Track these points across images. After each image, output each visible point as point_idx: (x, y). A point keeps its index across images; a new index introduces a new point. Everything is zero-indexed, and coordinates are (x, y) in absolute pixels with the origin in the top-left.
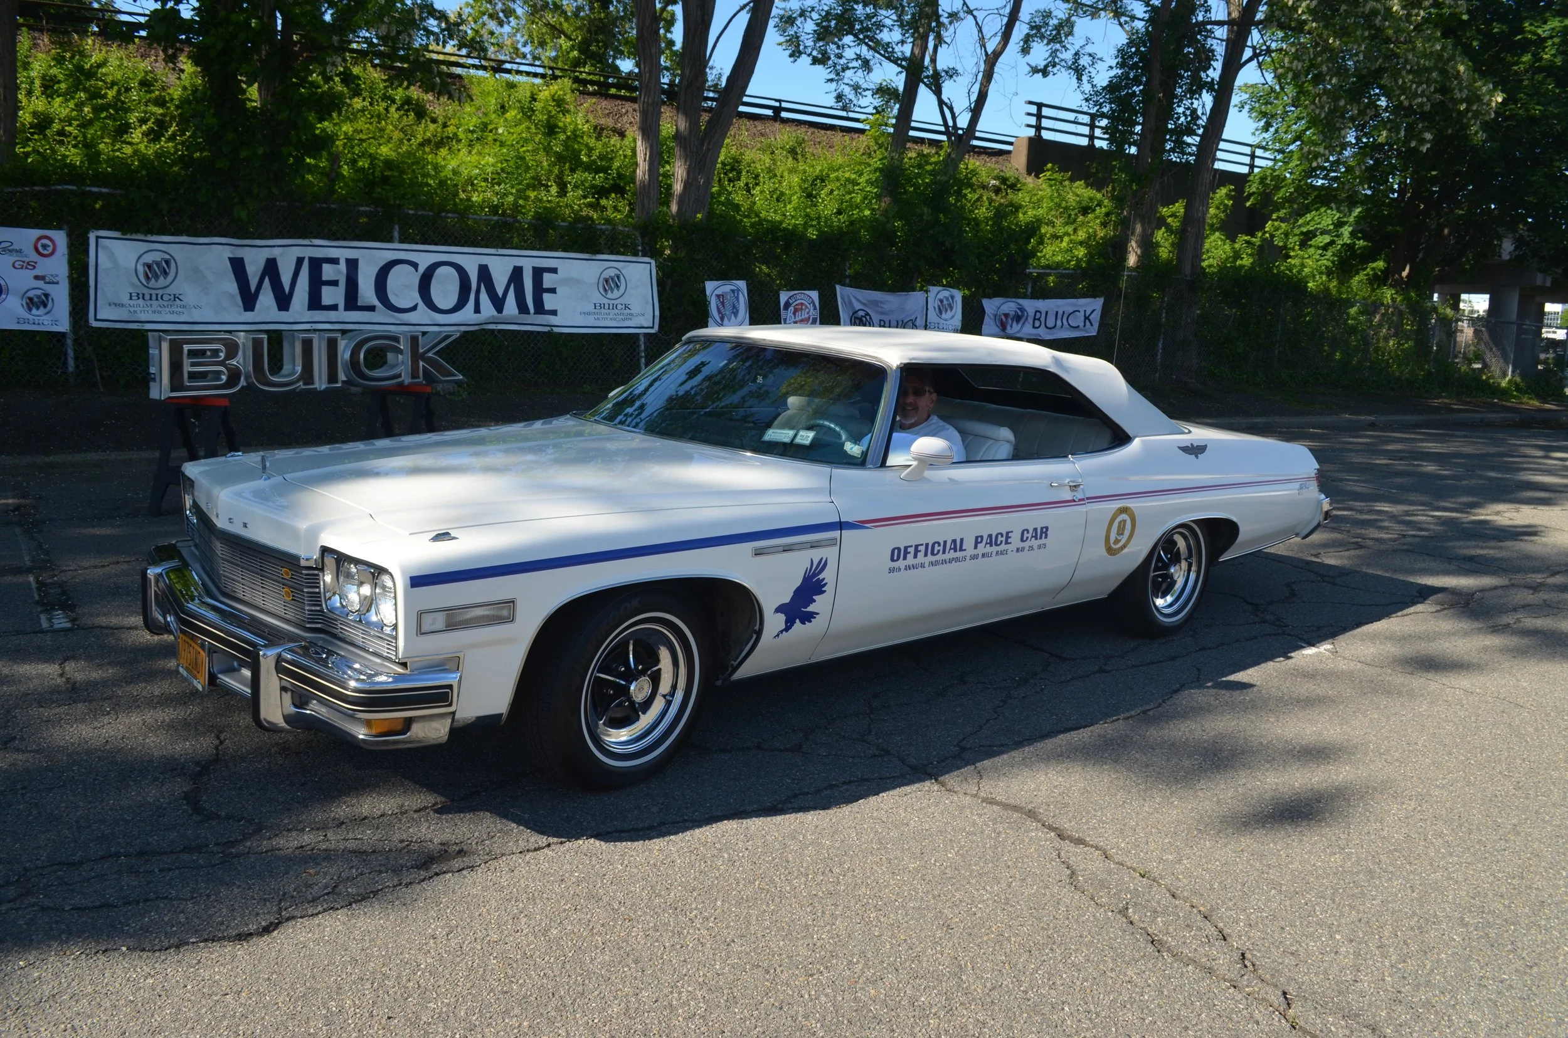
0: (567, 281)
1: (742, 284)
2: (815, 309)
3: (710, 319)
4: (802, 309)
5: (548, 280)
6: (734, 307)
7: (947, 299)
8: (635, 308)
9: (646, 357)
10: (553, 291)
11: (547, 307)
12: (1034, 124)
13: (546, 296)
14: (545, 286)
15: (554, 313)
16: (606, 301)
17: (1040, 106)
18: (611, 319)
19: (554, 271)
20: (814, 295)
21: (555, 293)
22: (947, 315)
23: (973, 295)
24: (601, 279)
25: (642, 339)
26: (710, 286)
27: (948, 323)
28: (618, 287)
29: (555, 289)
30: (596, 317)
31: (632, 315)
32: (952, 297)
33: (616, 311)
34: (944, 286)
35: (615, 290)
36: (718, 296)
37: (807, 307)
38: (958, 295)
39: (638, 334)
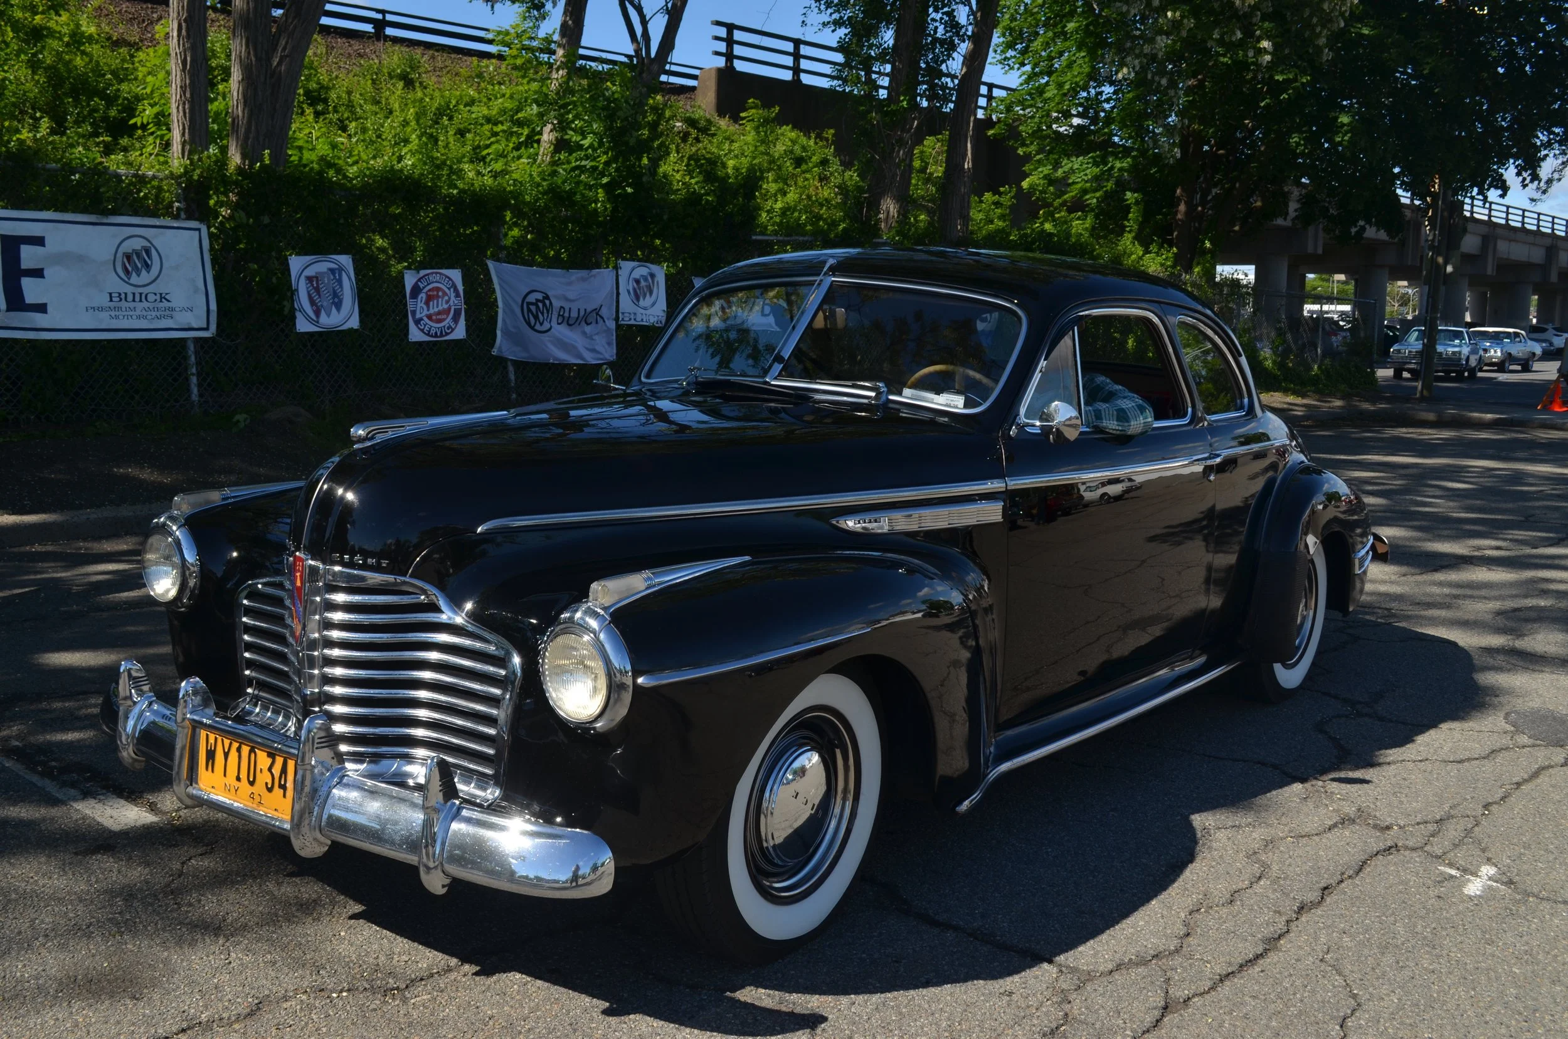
0: (61, 259)
1: (345, 260)
2: (457, 295)
3: (298, 314)
4: (438, 297)
5: (29, 256)
6: (335, 295)
7: (646, 280)
8: (178, 299)
9: (199, 374)
10: (38, 273)
11: (30, 298)
12: (724, 50)
13: (26, 283)
14: (24, 266)
15: (42, 308)
16: (129, 289)
17: (731, 27)
18: (139, 317)
19: (39, 241)
20: (456, 275)
21: (42, 276)
22: (646, 302)
23: (680, 272)
24: (120, 255)
25: (191, 347)
26: (296, 263)
27: (648, 312)
28: (148, 267)
29: (42, 270)
30: (113, 313)
31: (173, 309)
32: (652, 276)
33: (145, 304)
34: (639, 260)
35: (144, 272)
36: (309, 279)
37: (445, 294)
38: (660, 272)
39: (183, 340)
